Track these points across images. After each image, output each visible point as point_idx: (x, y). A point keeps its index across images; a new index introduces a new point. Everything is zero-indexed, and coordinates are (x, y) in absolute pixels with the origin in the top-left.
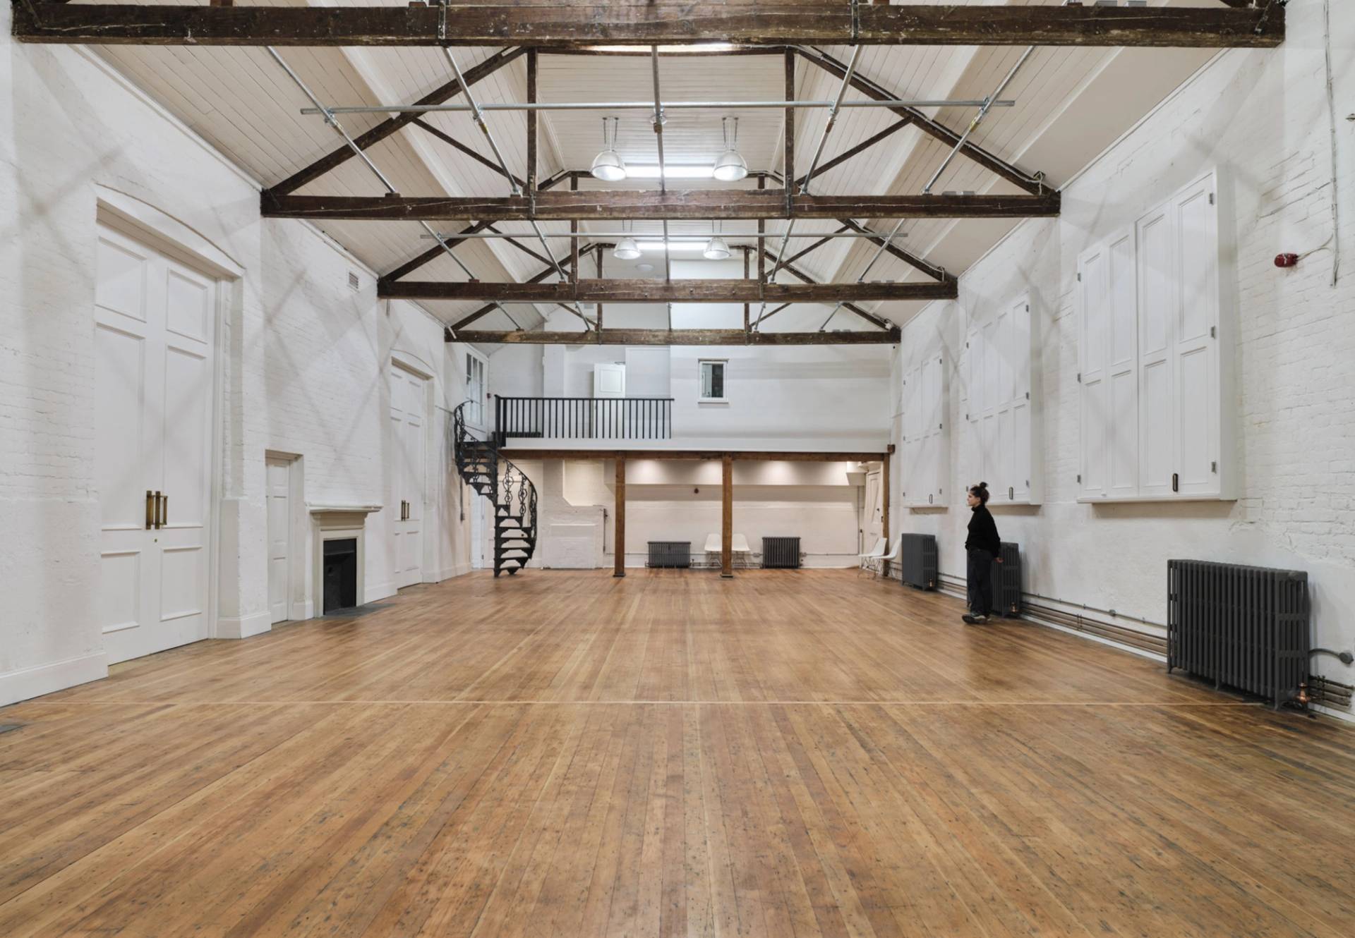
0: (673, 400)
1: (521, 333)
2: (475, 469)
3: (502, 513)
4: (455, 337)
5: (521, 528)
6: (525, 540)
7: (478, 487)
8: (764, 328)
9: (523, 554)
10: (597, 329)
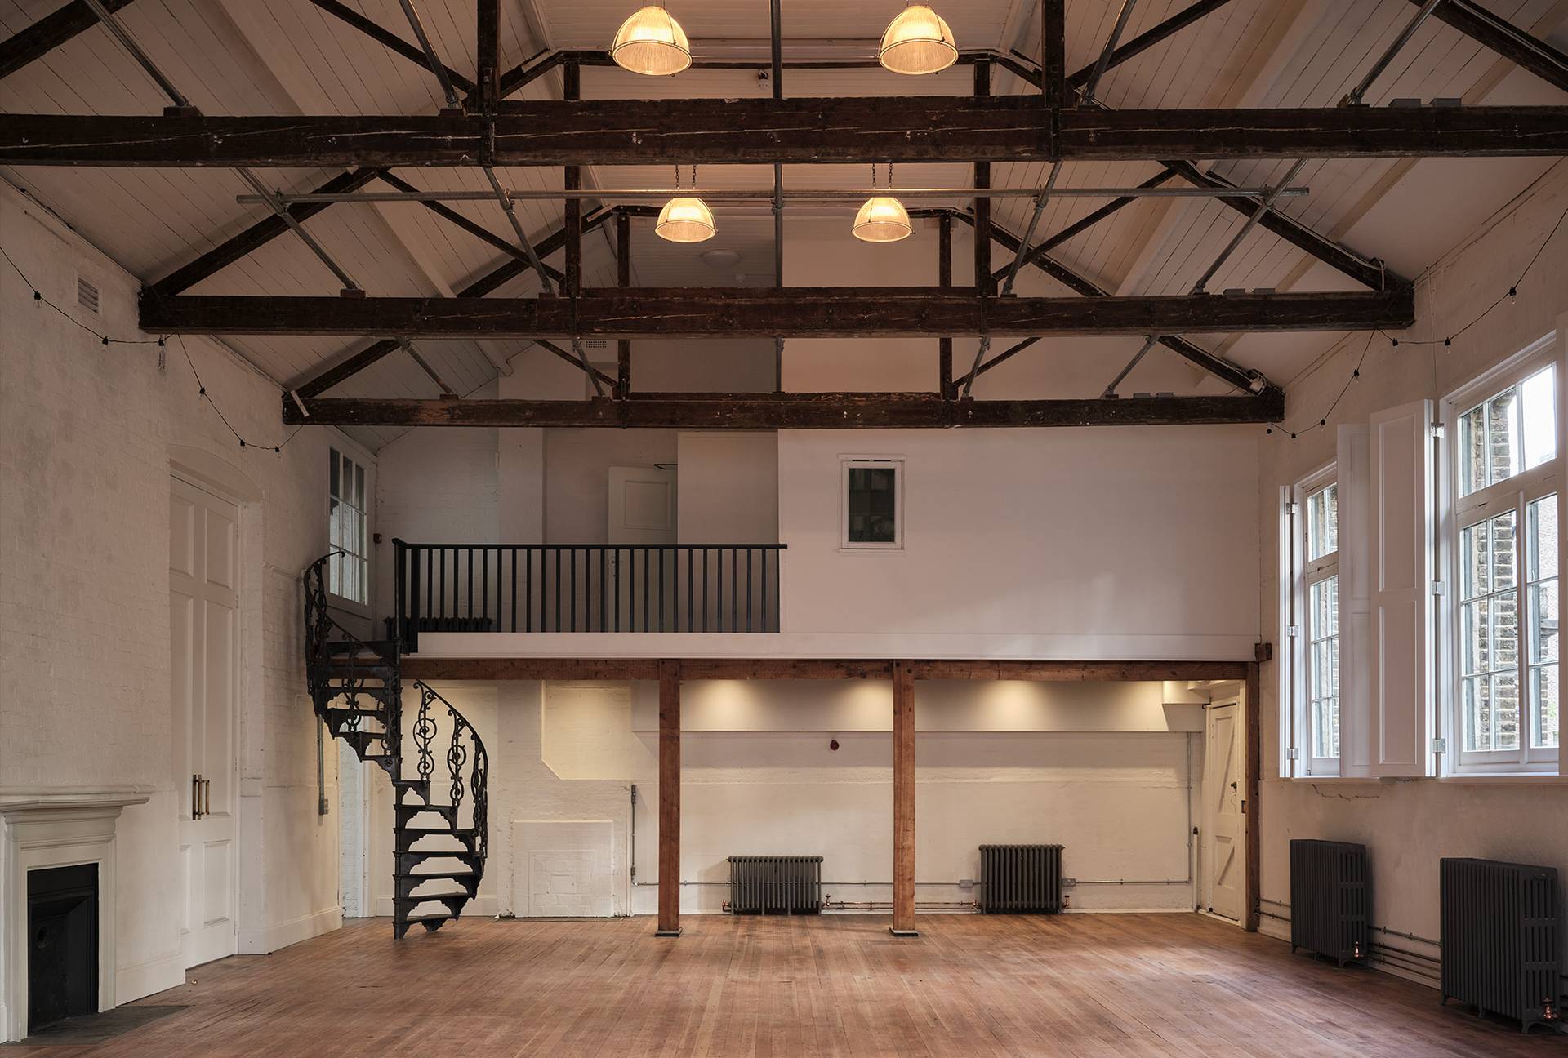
0: (785, 546)
1: (450, 404)
2: (352, 702)
3: (412, 798)
4: (306, 414)
5: (452, 831)
6: (460, 855)
7: (359, 742)
9: (458, 888)
10: (617, 395)
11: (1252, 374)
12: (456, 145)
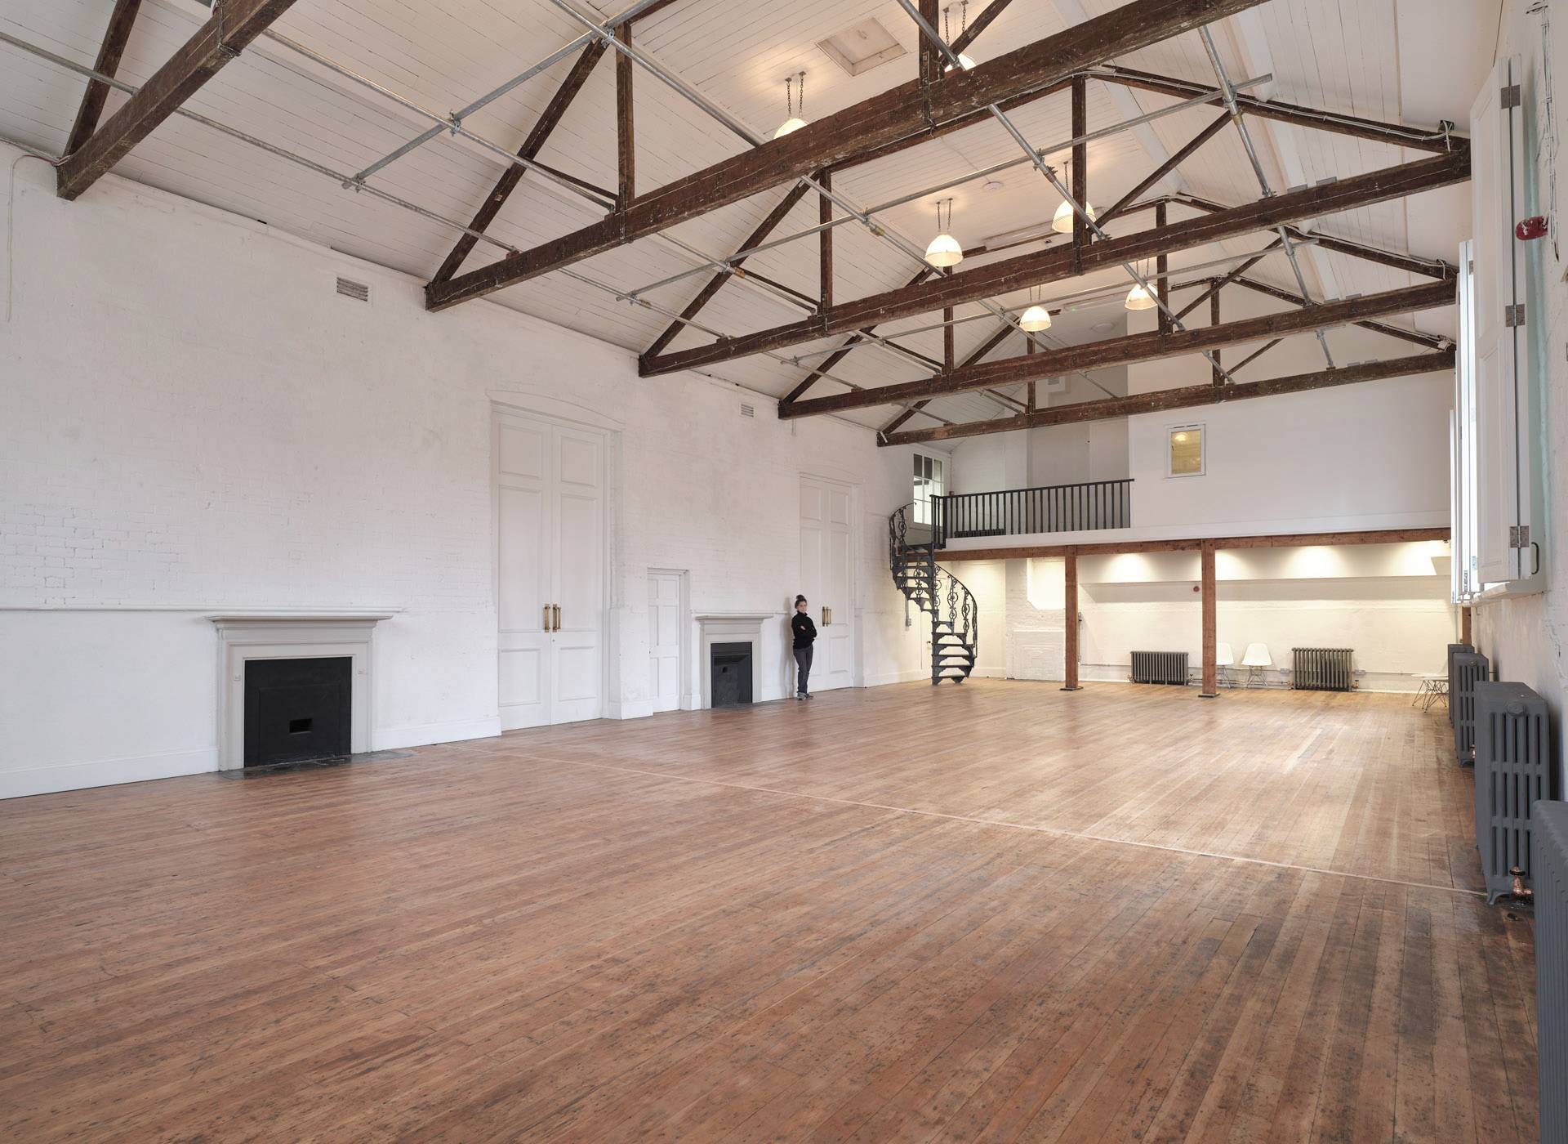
0: (1133, 480)
1: (949, 427)
2: (919, 584)
3: (942, 629)
4: (886, 441)
5: (964, 646)
6: (964, 657)
7: (919, 601)
8: (1239, 378)
9: (962, 673)
10: (1027, 412)
11: (1440, 338)
12: (813, 331)
